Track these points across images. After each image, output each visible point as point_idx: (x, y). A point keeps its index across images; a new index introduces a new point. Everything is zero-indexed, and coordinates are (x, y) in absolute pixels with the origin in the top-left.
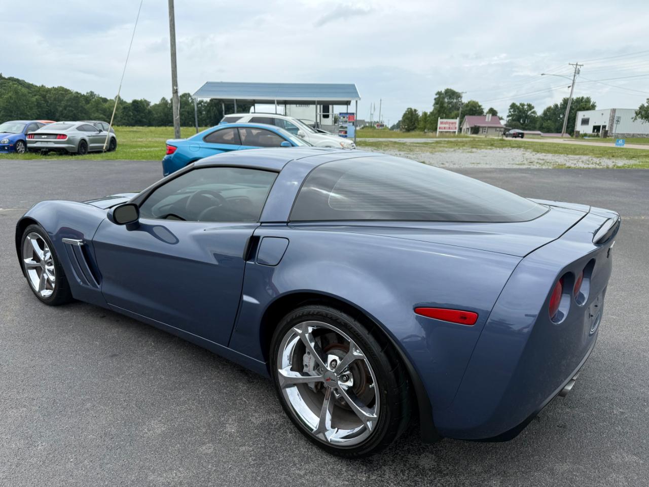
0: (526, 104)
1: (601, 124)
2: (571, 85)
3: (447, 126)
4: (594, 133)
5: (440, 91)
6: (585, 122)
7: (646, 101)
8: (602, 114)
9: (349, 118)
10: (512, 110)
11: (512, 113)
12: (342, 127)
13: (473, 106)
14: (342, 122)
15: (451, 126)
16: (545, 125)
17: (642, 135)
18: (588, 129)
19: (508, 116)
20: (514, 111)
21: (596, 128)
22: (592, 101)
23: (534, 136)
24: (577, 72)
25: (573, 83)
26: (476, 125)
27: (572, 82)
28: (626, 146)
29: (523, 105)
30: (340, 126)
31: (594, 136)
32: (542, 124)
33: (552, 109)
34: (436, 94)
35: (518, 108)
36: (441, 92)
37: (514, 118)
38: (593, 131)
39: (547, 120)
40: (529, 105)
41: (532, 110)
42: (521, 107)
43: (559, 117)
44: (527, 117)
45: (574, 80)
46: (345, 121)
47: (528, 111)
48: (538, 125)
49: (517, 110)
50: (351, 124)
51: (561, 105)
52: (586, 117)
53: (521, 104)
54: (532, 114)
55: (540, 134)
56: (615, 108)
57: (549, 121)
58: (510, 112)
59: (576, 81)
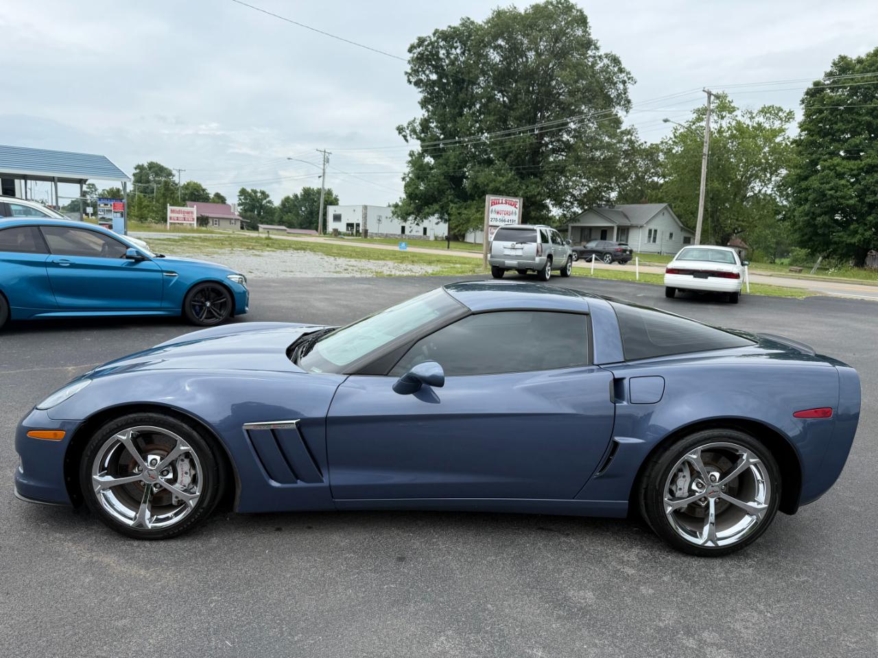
0: (258, 190)
1: (354, 221)
2: (322, 174)
3: (181, 216)
4: (348, 232)
5: (140, 164)
6: (337, 218)
7: (399, 200)
8: (354, 211)
9: (114, 206)
10: (242, 197)
11: (243, 201)
12: (103, 218)
13: (195, 189)
14: (103, 211)
15: (187, 216)
16: (285, 218)
17: (395, 235)
18: (342, 227)
19: (239, 205)
20: (246, 199)
21: (350, 225)
22: (335, 193)
23: (280, 232)
24: (326, 161)
25: (324, 173)
26: (203, 214)
27: (322, 171)
28: (409, 249)
29: (255, 192)
30: (100, 216)
31: (348, 235)
32: (282, 217)
33: (292, 200)
34: (136, 168)
35: (250, 195)
36: (143, 165)
37: (246, 207)
38: (347, 229)
39: (287, 213)
40: (263, 193)
41: (268, 199)
42: (253, 194)
43: (301, 210)
44: (262, 207)
45: (324, 170)
46: (107, 211)
47: (262, 200)
48: (276, 218)
49: (248, 197)
50: (119, 215)
51: (301, 195)
52: (338, 213)
53: (252, 190)
54: (268, 204)
55: (285, 230)
56: (366, 204)
57: (289, 214)
58: (240, 199)
59: (327, 171)
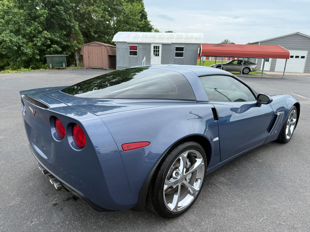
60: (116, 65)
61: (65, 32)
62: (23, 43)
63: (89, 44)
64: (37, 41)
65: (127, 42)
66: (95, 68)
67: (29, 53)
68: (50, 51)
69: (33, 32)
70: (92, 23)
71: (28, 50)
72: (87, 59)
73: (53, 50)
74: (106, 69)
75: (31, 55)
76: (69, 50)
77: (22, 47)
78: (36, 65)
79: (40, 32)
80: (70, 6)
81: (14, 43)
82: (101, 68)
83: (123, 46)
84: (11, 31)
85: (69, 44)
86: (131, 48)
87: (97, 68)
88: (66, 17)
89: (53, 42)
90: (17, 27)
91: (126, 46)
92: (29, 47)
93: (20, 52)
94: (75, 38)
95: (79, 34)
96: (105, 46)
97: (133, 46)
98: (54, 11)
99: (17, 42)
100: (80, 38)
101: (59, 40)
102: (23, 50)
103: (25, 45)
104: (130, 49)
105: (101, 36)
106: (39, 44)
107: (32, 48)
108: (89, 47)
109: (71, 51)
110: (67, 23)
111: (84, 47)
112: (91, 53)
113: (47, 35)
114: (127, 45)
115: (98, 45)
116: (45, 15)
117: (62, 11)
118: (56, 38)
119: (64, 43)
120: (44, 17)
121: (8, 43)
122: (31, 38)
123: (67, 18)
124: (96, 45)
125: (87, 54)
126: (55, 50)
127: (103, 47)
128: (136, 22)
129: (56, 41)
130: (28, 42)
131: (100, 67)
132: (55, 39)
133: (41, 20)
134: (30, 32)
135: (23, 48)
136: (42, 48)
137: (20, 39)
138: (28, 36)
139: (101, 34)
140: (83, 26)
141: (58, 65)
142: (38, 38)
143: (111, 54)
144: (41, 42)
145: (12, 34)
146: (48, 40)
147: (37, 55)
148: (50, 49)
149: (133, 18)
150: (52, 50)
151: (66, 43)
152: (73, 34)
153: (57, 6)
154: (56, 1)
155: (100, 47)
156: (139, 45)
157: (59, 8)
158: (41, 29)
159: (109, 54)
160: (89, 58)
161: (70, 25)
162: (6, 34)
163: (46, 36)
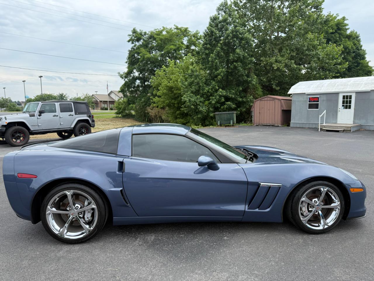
60: (290, 121)
61: (241, 88)
62: (200, 102)
63: (261, 99)
64: (213, 99)
65: (306, 94)
66: (265, 124)
67: (204, 111)
68: (224, 108)
69: (210, 91)
70: (274, 75)
71: (203, 108)
72: (258, 114)
73: (227, 107)
74: (279, 126)
75: (205, 113)
76: (244, 106)
77: (198, 106)
78: (210, 122)
79: (216, 91)
80: (249, 61)
81: (192, 102)
82: (272, 125)
83: (301, 98)
84: (192, 92)
85: (244, 100)
86: (311, 100)
87: (268, 125)
88: (243, 72)
89: (227, 99)
90: (197, 88)
91: (304, 99)
92: (205, 105)
93: (197, 111)
94: (252, 93)
95: (257, 89)
96: (279, 99)
97: (314, 98)
98: (232, 68)
99: (195, 102)
100: (258, 93)
101: (233, 96)
102: (199, 108)
103: (201, 104)
104: (309, 102)
105: (286, 88)
106: (213, 102)
107: (208, 106)
108: (261, 101)
109: (246, 107)
110: (244, 78)
111: (256, 102)
112: (263, 108)
113: (222, 93)
114: (306, 96)
115: (271, 99)
116: (222, 74)
117: (239, 67)
118: (231, 95)
119: (239, 99)
120: (221, 75)
121: (188, 103)
122: (208, 97)
123: (245, 73)
124: (269, 99)
125: (258, 110)
126: (229, 107)
127: (277, 101)
128: (336, 66)
129: (230, 98)
130: (205, 101)
131: (271, 123)
132: (229, 96)
133: (219, 79)
134: (207, 91)
135: (200, 107)
136: (217, 106)
137: (198, 99)
138: (205, 95)
139: (286, 86)
140: (263, 79)
141: (226, 122)
142: (214, 96)
143: (285, 109)
144: (215, 100)
145: (192, 94)
146: (223, 98)
147: (211, 113)
148: (223, 106)
149: (329, 62)
150: (225, 107)
151: (241, 99)
152: (250, 89)
153: (235, 63)
154: (234, 59)
155: (273, 101)
156: (321, 96)
157: (237, 64)
158: (218, 87)
159: (282, 109)
160: (260, 115)
161: (248, 80)
162: (187, 95)
163: (220, 93)
